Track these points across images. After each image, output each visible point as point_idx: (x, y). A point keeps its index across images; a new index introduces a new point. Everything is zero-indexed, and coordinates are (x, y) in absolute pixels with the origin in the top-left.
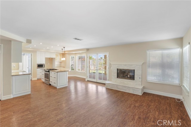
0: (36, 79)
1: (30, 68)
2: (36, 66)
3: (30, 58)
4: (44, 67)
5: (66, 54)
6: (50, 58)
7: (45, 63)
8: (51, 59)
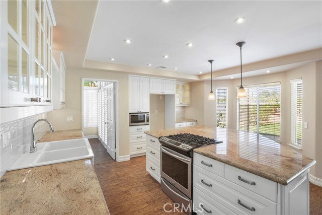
0: (127, 158)
1: (113, 122)
2: (127, 119)
3: (112, 96)
4: (148, 121)
5: (202, 82)
6: (158, 96)
7: (148, 111)
8: (161, 98)
